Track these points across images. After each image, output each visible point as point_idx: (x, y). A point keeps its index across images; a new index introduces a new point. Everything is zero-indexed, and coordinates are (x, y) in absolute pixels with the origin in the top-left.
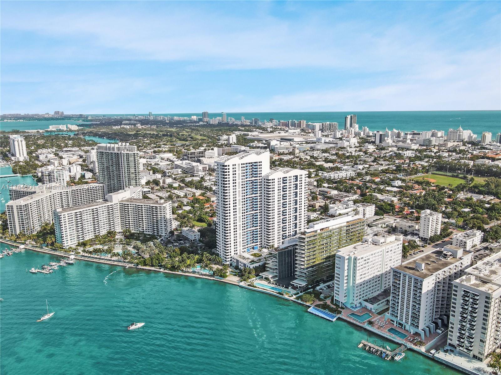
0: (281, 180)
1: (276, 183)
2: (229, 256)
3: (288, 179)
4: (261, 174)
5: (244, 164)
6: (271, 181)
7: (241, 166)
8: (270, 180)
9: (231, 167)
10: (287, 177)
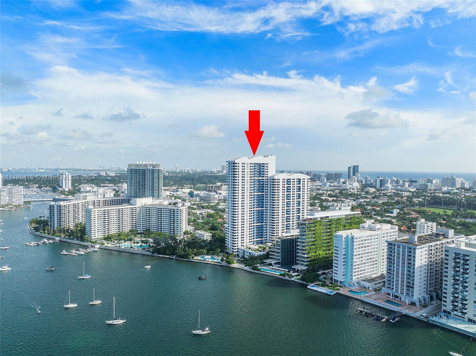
0: (286, 181)
1: (281, 183)
2: (236, 247)
3: (292, 181)
4: (268, 174)
5: (252, 164)
6: (276, 181)
7: (249, 165)
8: (275, 179)
9: (241, 165)
10: (290, 179)
